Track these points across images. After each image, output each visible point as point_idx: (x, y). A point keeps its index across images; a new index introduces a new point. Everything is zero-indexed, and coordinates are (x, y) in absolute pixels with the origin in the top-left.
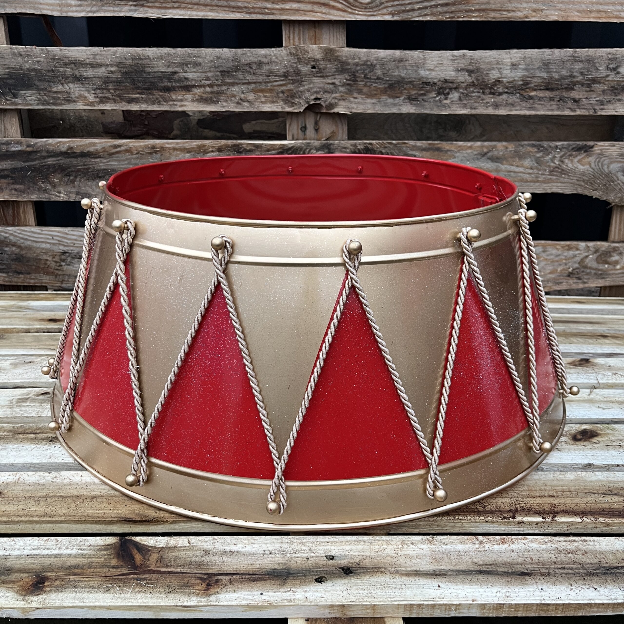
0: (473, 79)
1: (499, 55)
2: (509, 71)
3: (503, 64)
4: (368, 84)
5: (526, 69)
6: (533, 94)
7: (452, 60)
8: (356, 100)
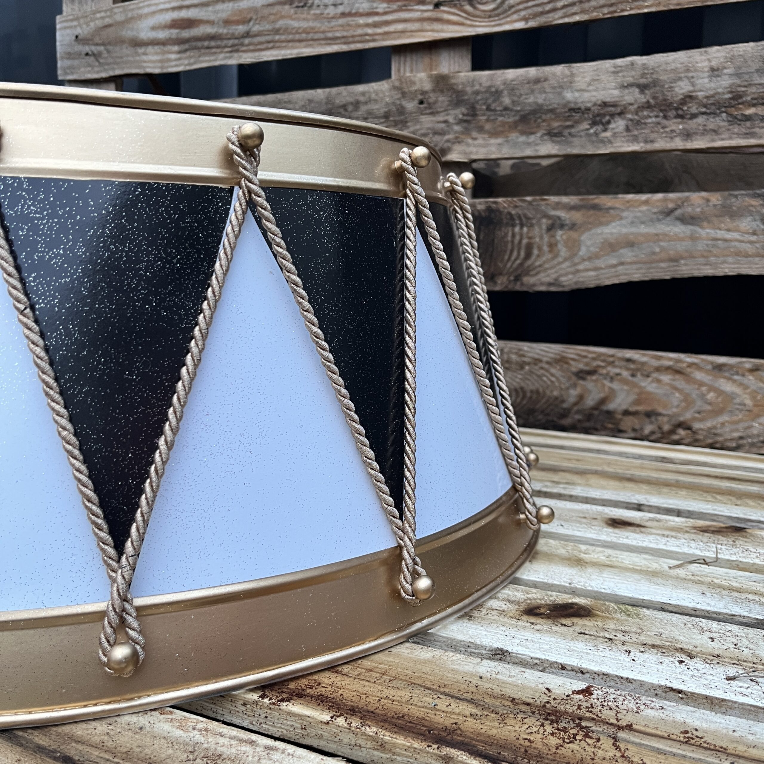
0: (648, 97)
1: (690, 57)
2: (706, 80)
3: (696, 70)
4: (492, 118)
5: (737, 75)
6: (751, 111)
7: (613, 72)
8: (476, 142)
